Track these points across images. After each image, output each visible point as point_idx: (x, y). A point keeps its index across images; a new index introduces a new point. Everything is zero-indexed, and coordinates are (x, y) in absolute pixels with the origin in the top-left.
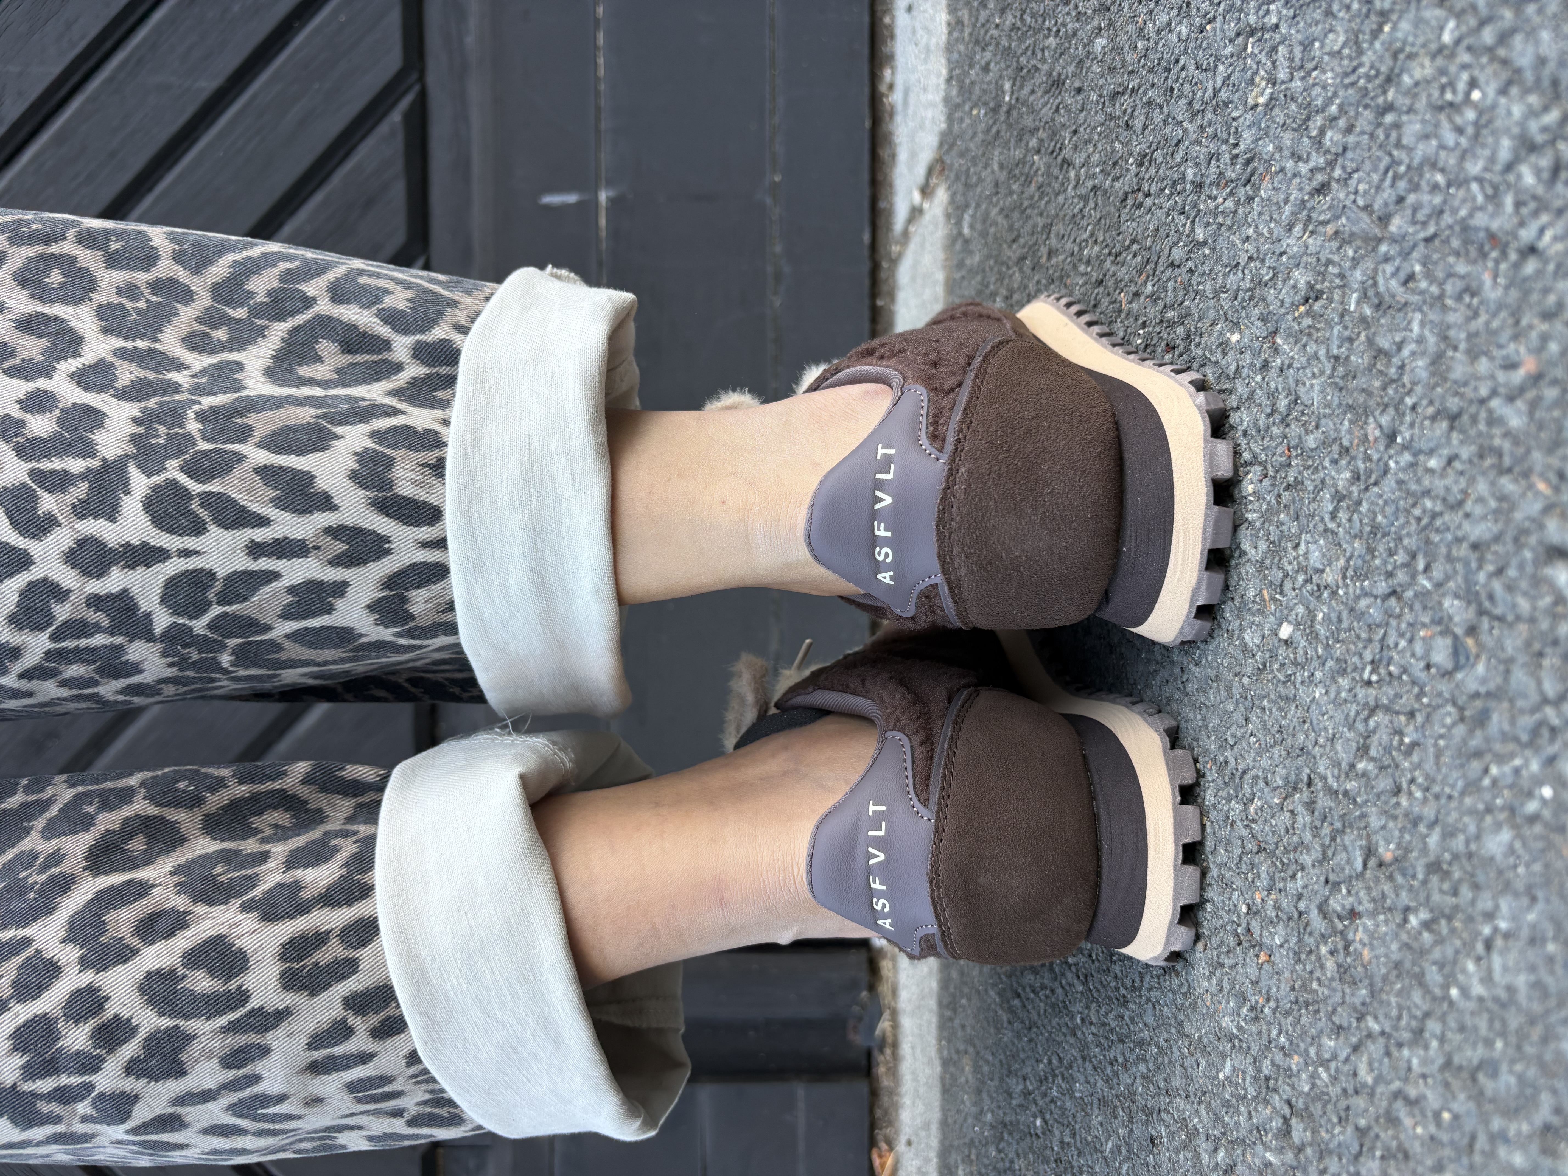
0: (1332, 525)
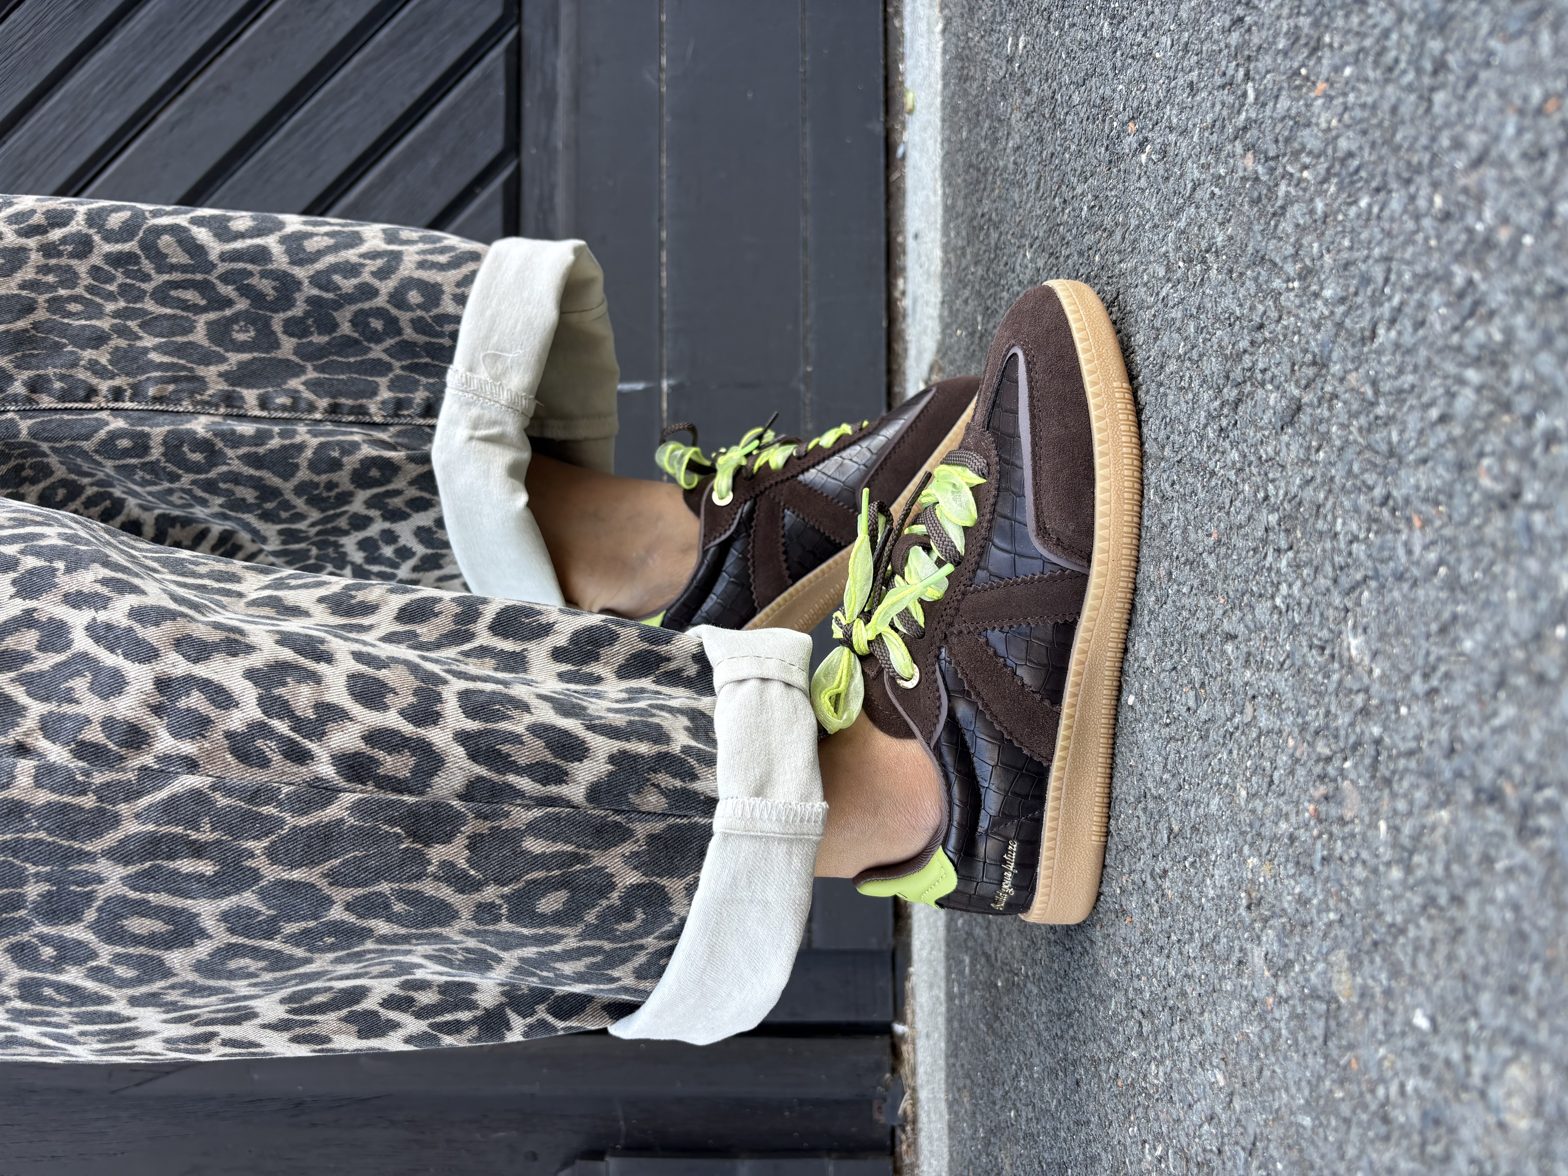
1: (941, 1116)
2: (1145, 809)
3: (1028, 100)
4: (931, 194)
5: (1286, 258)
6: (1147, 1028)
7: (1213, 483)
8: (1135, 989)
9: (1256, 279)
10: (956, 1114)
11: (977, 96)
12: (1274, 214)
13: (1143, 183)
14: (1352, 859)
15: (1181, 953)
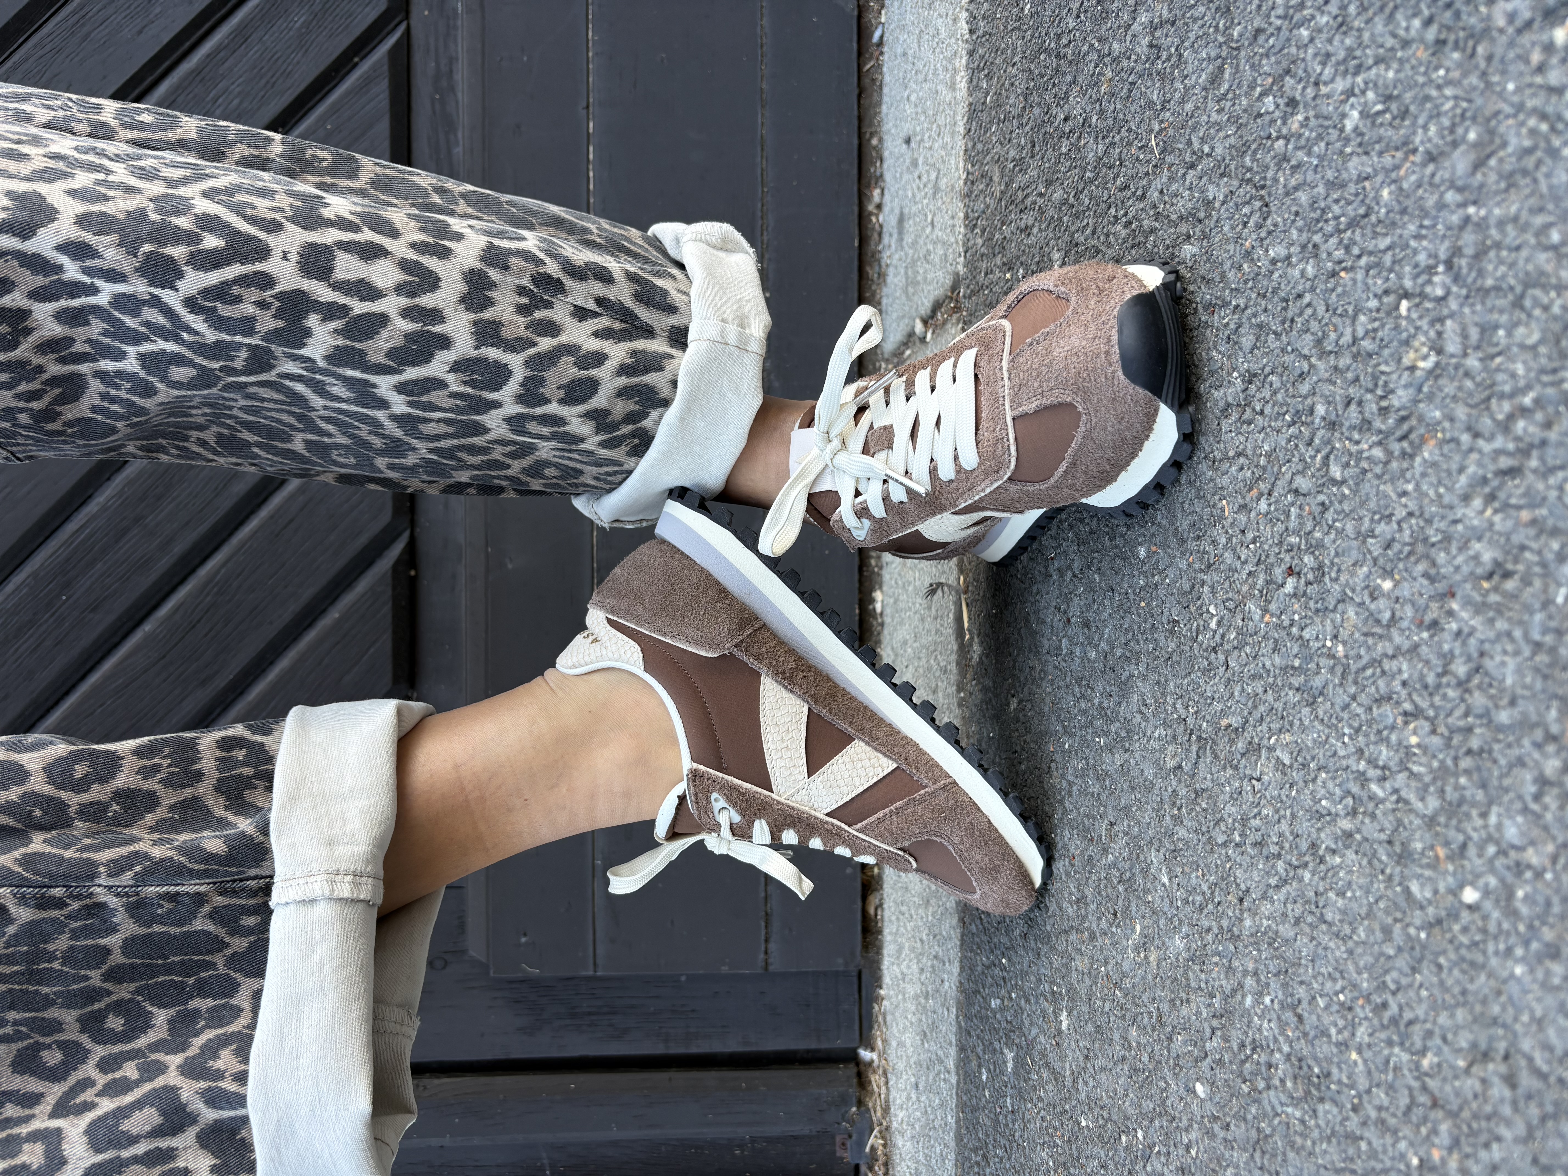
0: (1535, 807)
4: (943, 88)
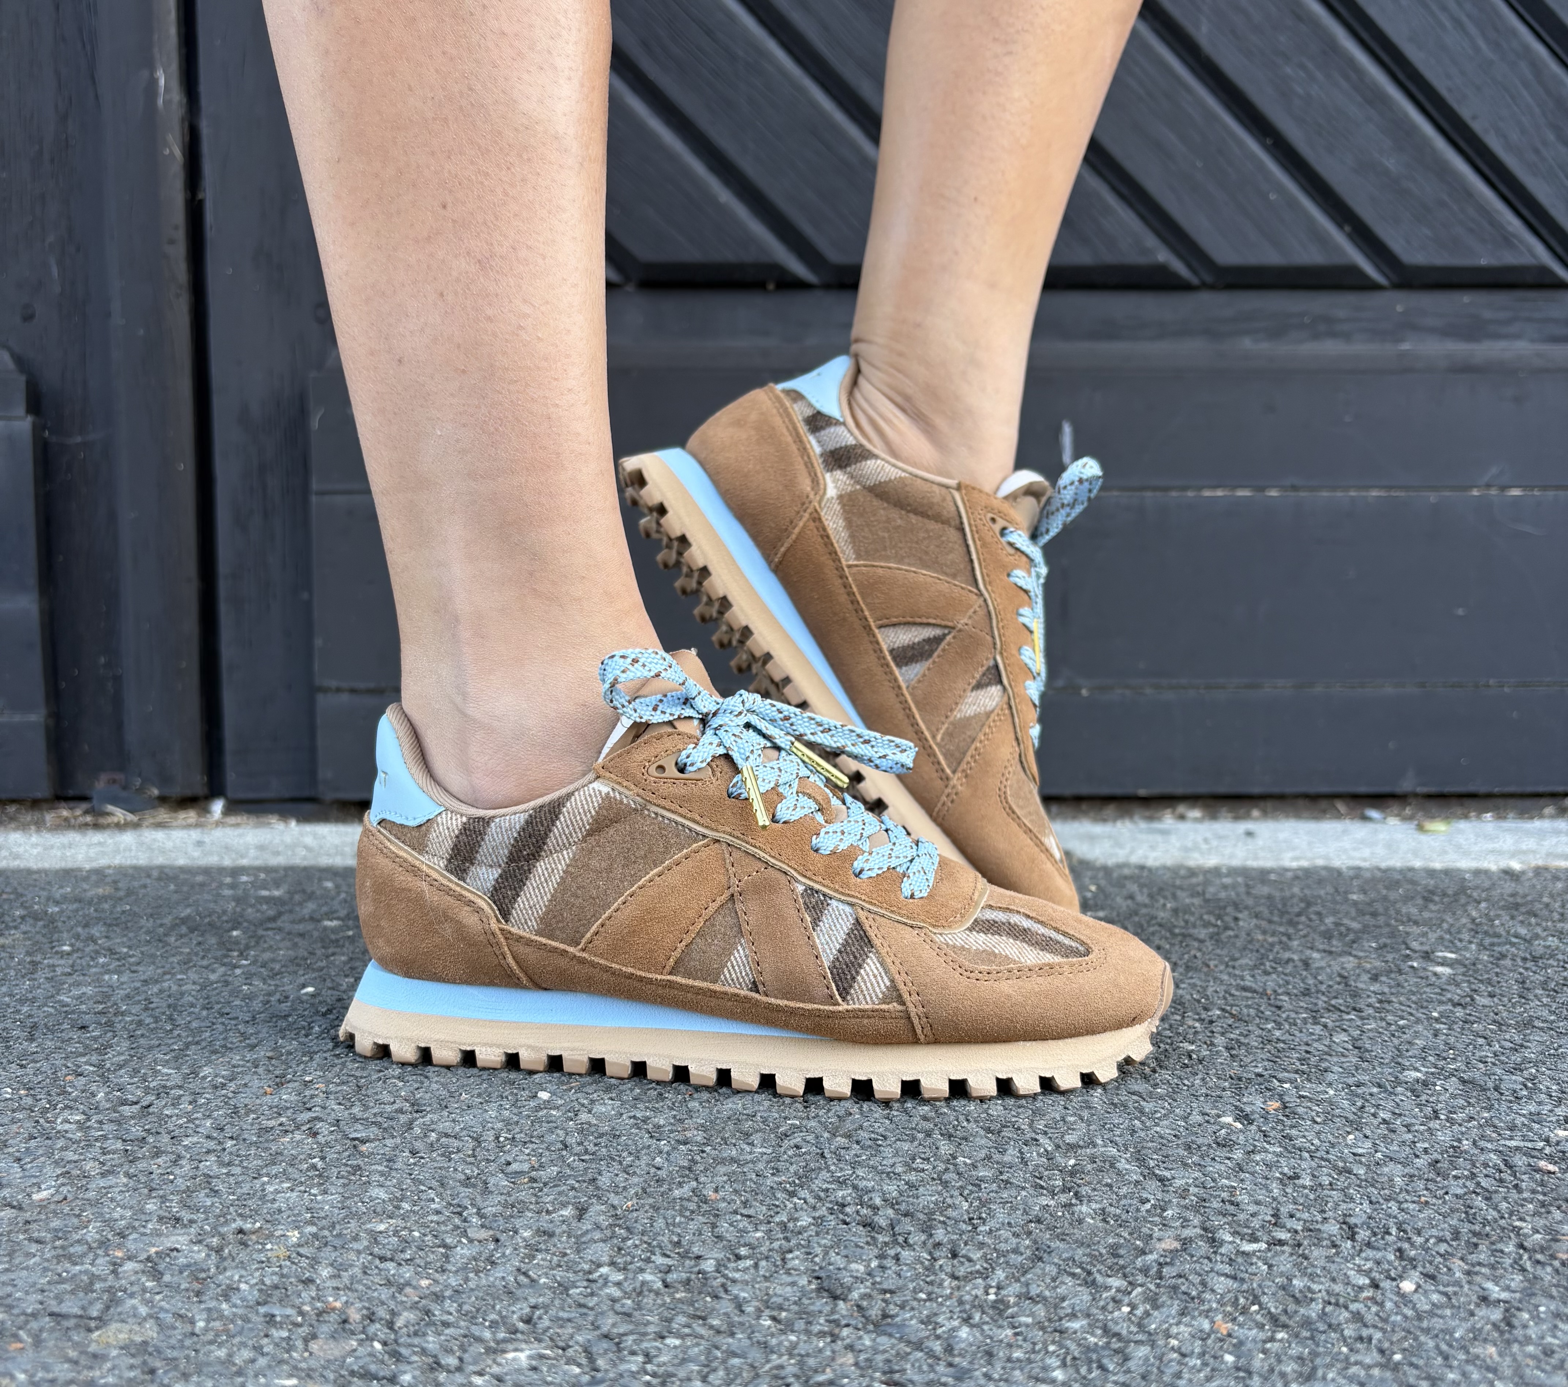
1: (90, 860)
2: (401, 1111)
3: (1365, 977)
4: (1297, 853)
5: (1027, 1285)
6: (127, 1110)
7: (779, 1195)
8: (180, 1096)
9: (1016, 1251)
10: (86, 879)
11: (1398, 912)
12: (1089, 1273)
13: (1196, 1118)
14: (261, 1347)
15: (208, 1152)
